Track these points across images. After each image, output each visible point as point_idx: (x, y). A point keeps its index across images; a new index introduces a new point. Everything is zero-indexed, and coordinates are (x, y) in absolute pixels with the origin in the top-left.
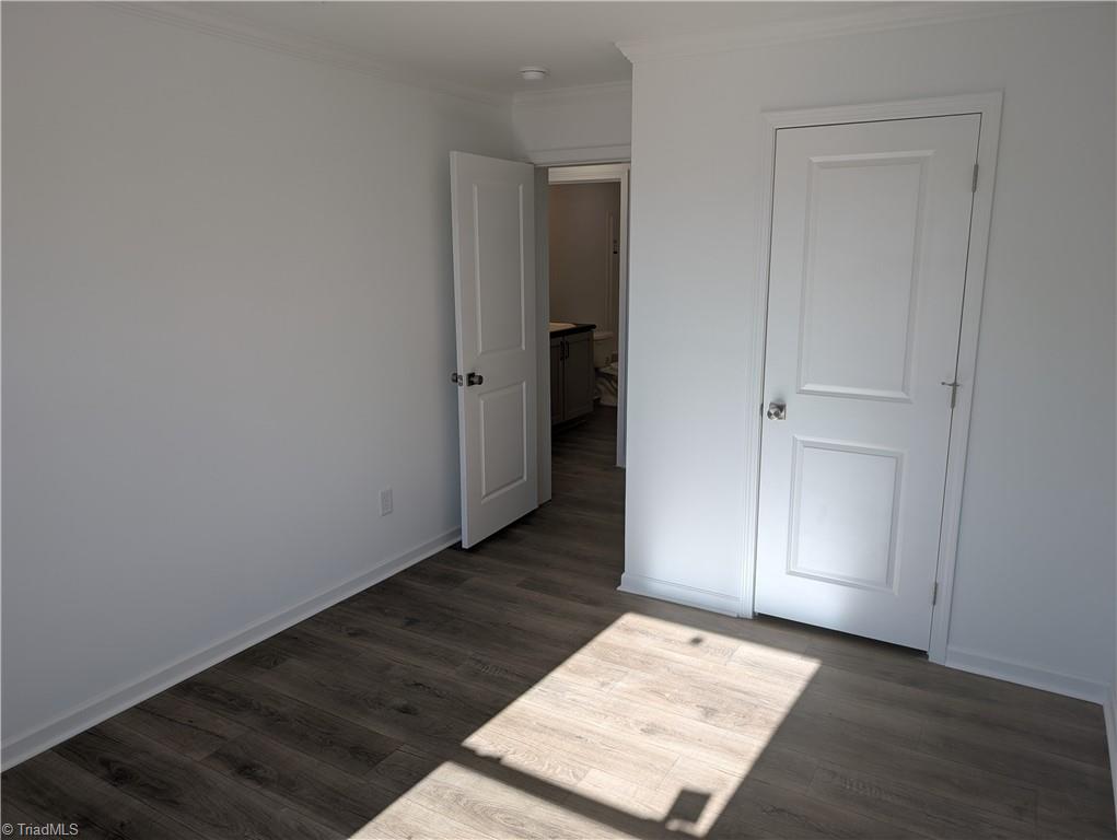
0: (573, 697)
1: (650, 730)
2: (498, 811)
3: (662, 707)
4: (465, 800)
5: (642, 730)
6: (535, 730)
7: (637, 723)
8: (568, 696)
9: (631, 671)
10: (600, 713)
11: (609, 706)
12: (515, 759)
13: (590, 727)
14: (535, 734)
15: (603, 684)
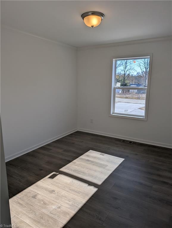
0: (69, 202)
1: (53, 191)
2: (87, 176)
3: (46, 198)
4: (94, 177)
5: (54, 191)
6: (80, 192)
7: (55, 194)
8: (71, 203)
9: (48, 213)
10: (63, 197)
11: (61, 199)
12: (85, 185)
13: (67, 193)
14: (81, 191)
15: (59, 207)
